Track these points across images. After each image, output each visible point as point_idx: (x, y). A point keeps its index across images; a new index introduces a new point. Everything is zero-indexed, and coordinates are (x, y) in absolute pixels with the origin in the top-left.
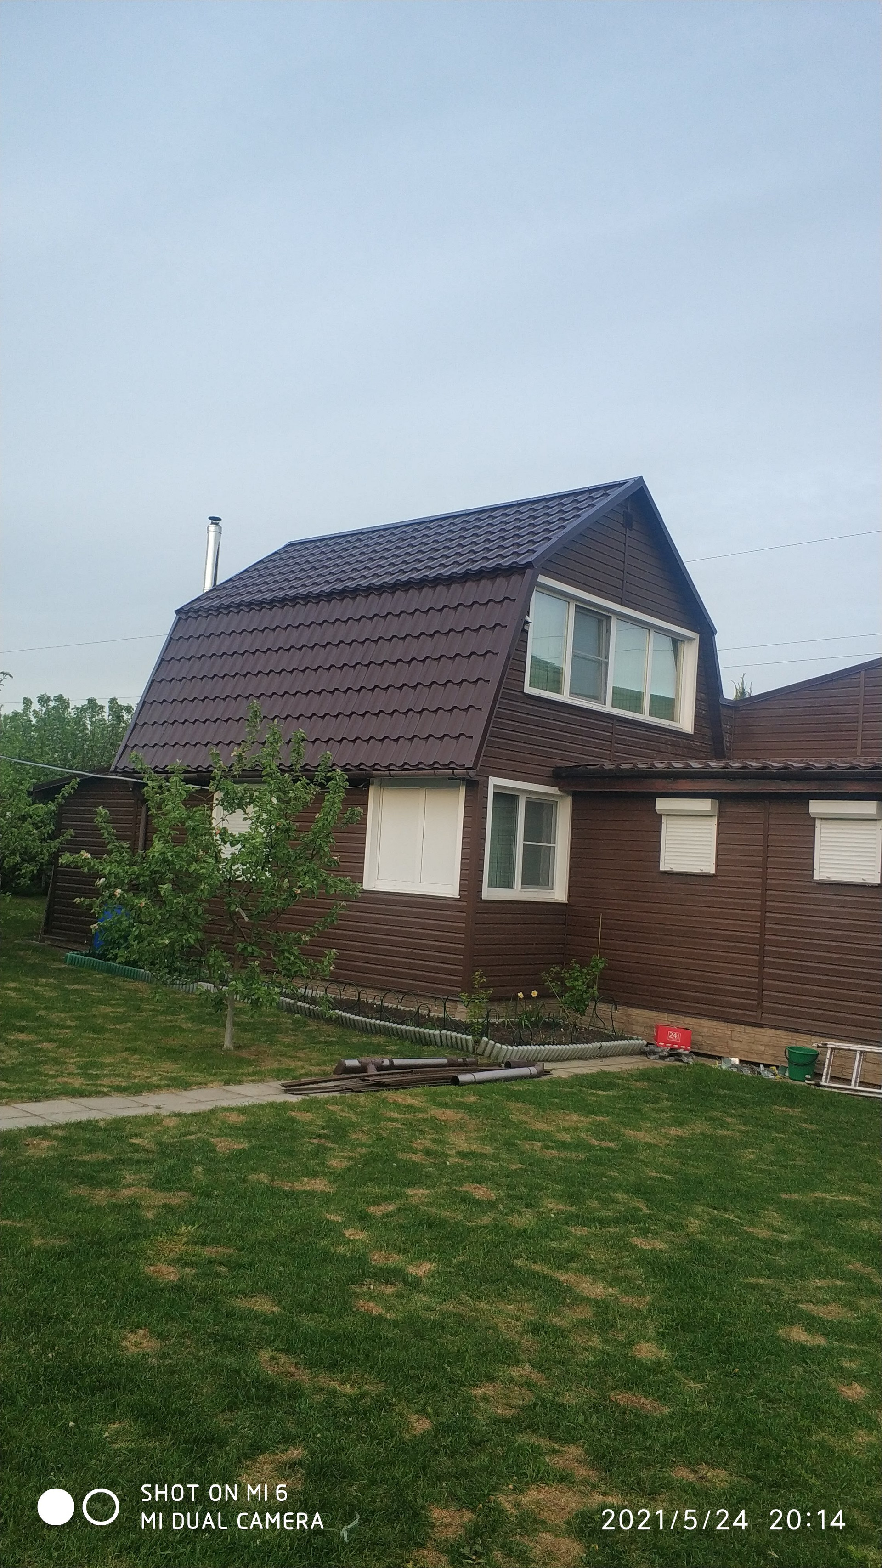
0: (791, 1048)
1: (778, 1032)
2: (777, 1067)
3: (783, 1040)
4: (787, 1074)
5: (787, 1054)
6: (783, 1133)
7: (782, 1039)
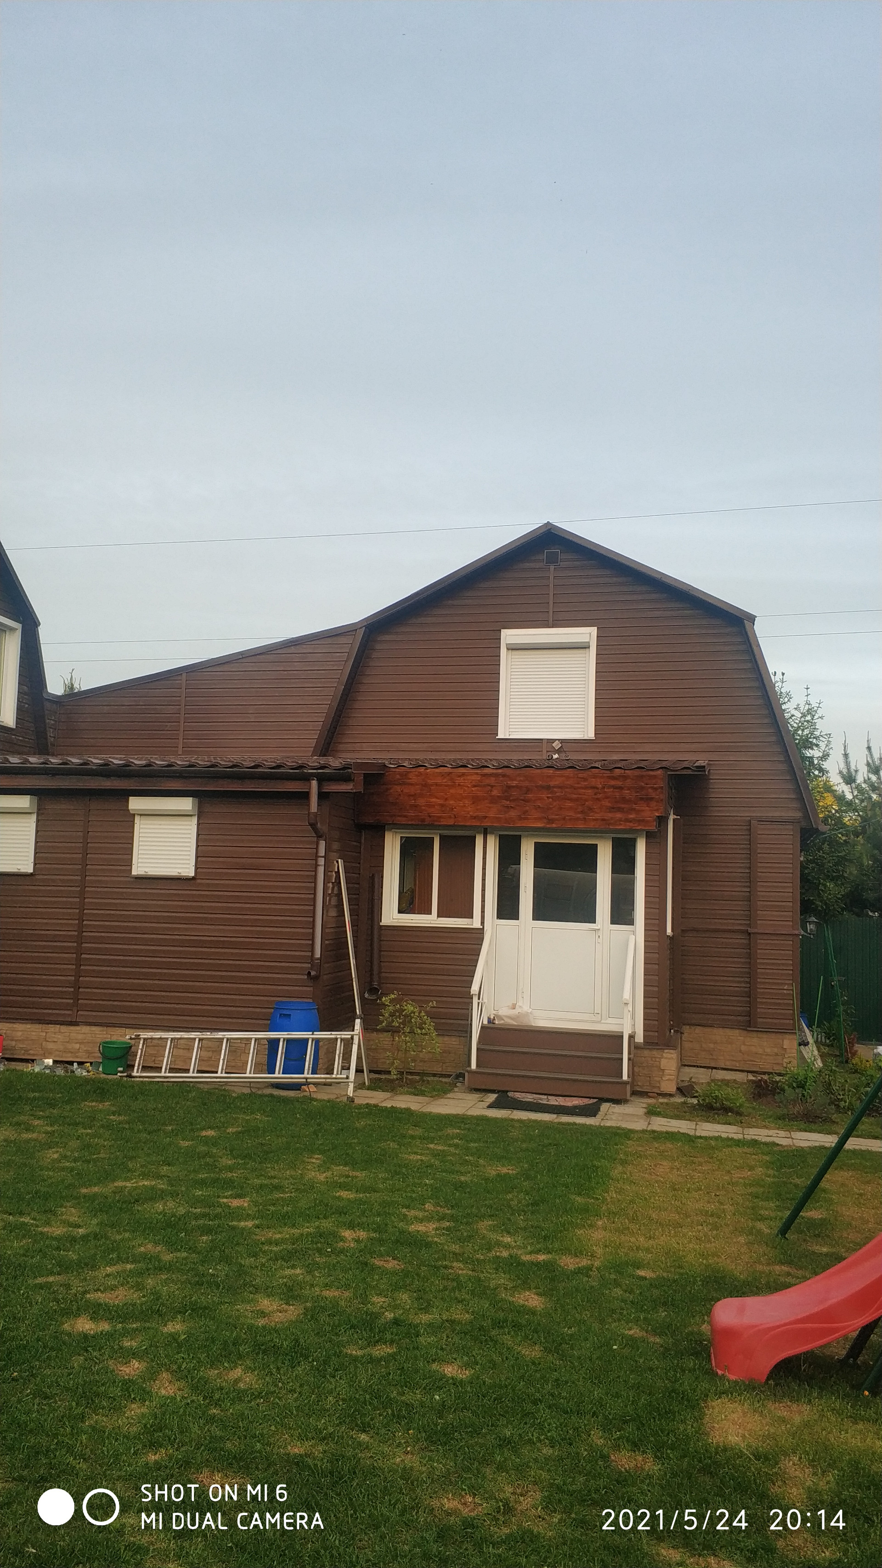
0: (104, 1043)
1: (94, 1028)
2: (91, 1063)
3: (98, 1036)
4: (101, 1069)
5: (101, 1049)
6: (90, 1128)
7: (96, 1035)
